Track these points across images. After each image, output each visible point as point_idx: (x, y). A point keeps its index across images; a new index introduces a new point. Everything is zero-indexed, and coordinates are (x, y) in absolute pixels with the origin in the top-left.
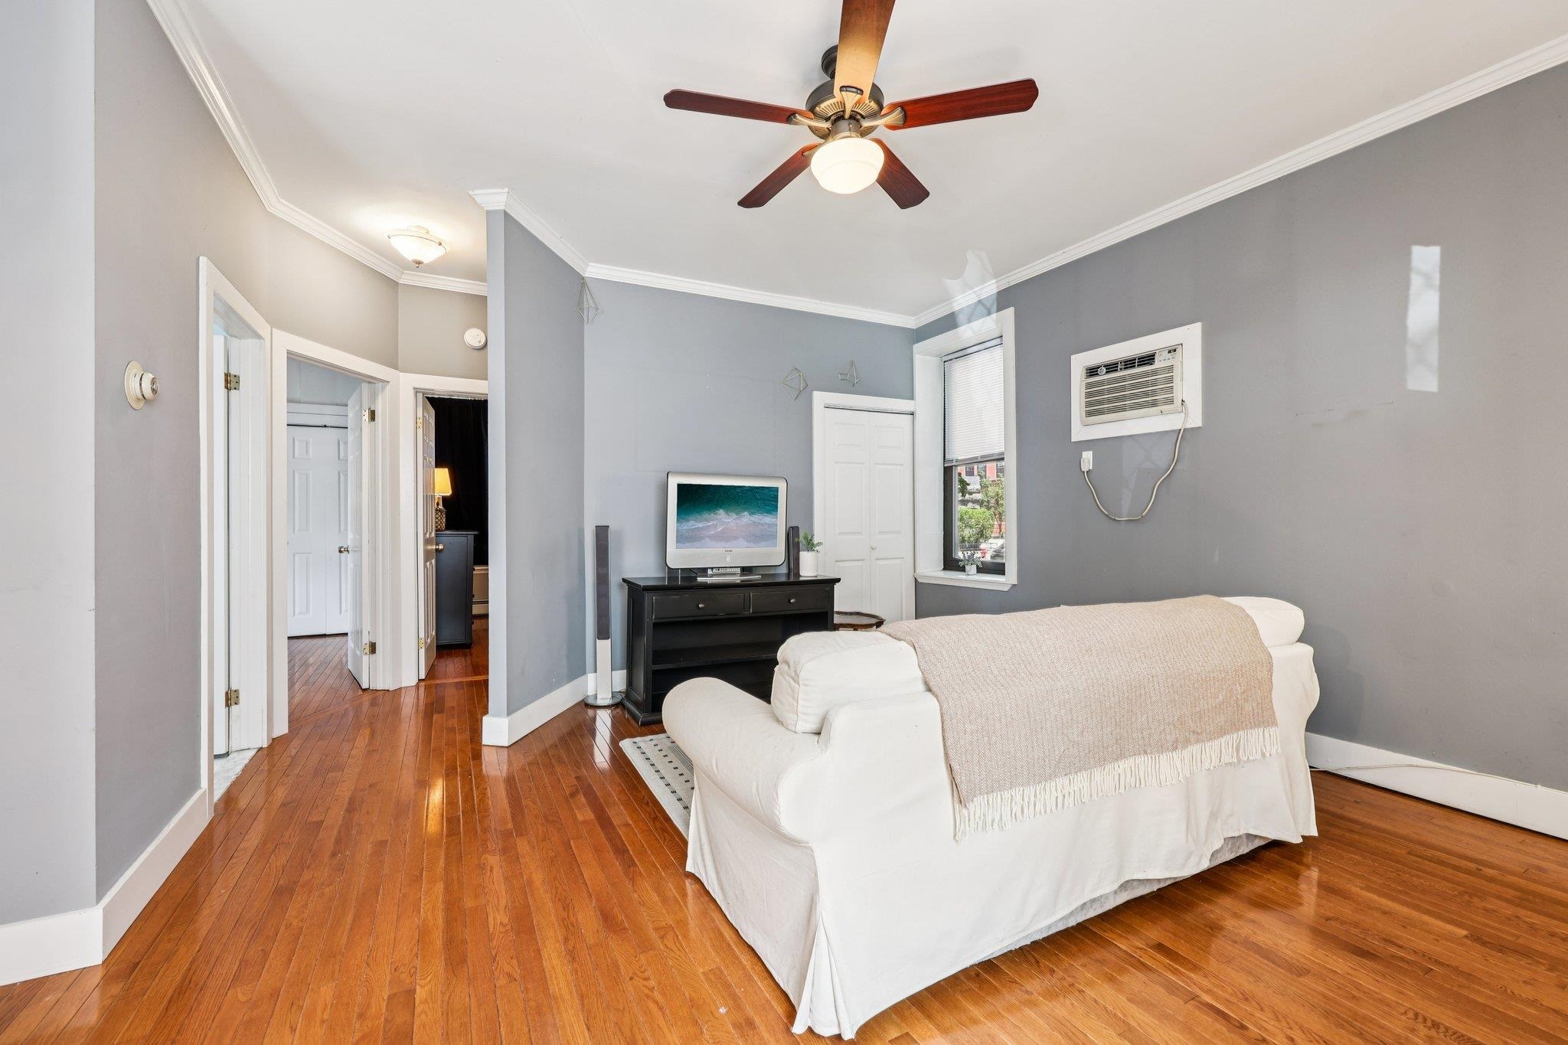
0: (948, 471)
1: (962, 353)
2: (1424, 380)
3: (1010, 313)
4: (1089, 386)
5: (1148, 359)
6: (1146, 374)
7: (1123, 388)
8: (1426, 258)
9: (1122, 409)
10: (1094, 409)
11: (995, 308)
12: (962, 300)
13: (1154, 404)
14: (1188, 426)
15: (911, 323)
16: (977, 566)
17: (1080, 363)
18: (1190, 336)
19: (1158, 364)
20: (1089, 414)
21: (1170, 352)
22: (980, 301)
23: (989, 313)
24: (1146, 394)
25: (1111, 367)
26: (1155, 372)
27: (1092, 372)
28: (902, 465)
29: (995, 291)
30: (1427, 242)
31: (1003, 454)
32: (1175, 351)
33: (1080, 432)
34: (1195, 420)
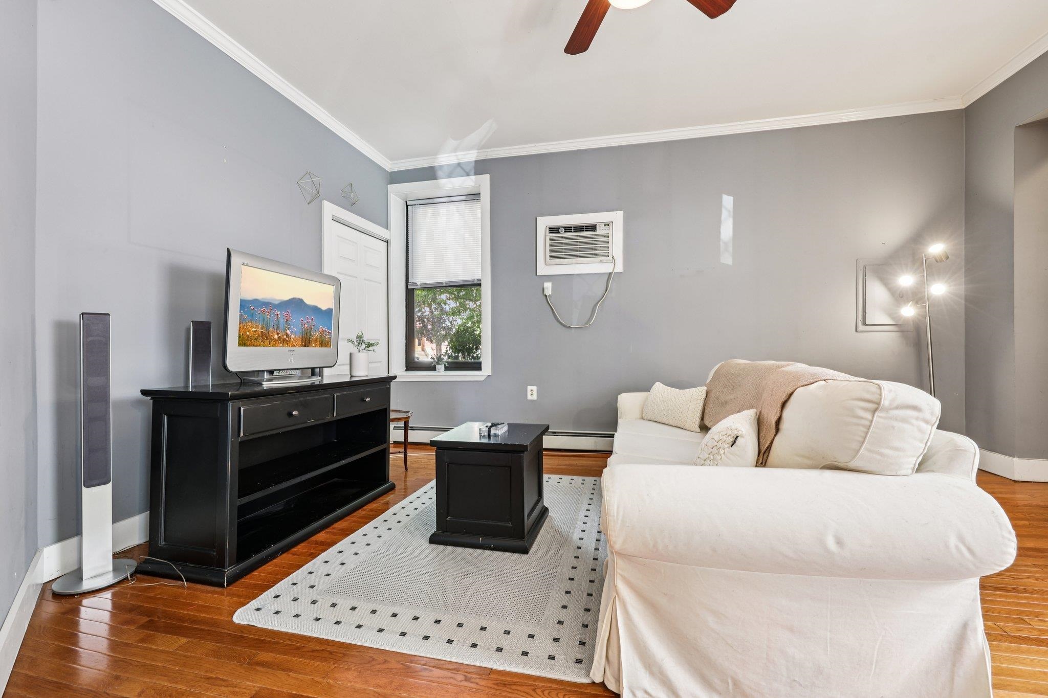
0: (410, 293)
1: (429, 201)
2: (727, 259)
3: (486, 178)
4: (551, 239)
5: (593, 228)
6: (592, 237)
7: (576, 244)
8: (728, 201)
9: (576, 257)
10: (556, 254)
11: (473, 172)
12: (445, 159)
13: (596, 256)
14: (616, 271)
15: (390, 166)
16: (445, 365)
17: (544, 223)
18: (617, 217)
19: (598, 232)
20: (552, 257)
21: (605, 225)
22: (459, 164)
23: (468, 175)
24: (592, 249)
25: (568, 229)
26: (596, 237)
27: (553, 230)
28: (380, 283)
29: (474, 159)
30: (729, 194)
31: (480, 280)
32: (608, 225)
33: (542, 270)
34: (619, 268)
